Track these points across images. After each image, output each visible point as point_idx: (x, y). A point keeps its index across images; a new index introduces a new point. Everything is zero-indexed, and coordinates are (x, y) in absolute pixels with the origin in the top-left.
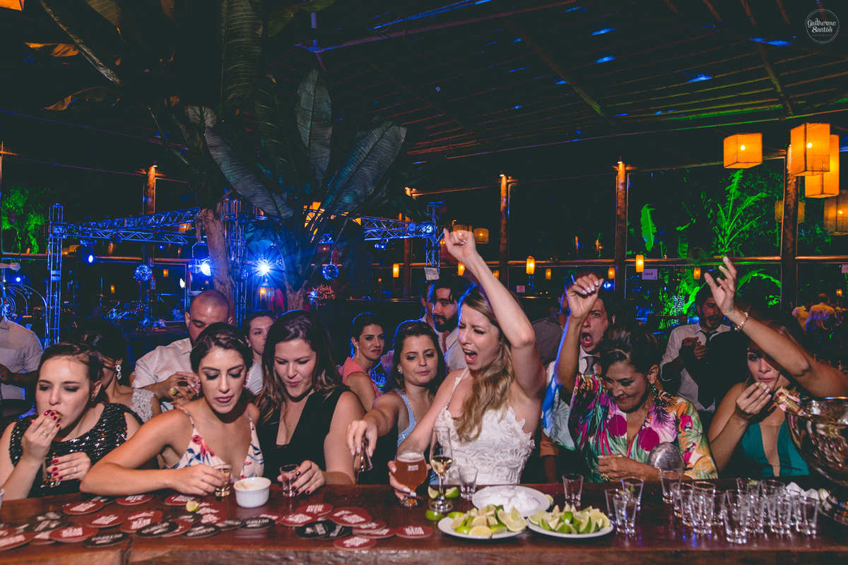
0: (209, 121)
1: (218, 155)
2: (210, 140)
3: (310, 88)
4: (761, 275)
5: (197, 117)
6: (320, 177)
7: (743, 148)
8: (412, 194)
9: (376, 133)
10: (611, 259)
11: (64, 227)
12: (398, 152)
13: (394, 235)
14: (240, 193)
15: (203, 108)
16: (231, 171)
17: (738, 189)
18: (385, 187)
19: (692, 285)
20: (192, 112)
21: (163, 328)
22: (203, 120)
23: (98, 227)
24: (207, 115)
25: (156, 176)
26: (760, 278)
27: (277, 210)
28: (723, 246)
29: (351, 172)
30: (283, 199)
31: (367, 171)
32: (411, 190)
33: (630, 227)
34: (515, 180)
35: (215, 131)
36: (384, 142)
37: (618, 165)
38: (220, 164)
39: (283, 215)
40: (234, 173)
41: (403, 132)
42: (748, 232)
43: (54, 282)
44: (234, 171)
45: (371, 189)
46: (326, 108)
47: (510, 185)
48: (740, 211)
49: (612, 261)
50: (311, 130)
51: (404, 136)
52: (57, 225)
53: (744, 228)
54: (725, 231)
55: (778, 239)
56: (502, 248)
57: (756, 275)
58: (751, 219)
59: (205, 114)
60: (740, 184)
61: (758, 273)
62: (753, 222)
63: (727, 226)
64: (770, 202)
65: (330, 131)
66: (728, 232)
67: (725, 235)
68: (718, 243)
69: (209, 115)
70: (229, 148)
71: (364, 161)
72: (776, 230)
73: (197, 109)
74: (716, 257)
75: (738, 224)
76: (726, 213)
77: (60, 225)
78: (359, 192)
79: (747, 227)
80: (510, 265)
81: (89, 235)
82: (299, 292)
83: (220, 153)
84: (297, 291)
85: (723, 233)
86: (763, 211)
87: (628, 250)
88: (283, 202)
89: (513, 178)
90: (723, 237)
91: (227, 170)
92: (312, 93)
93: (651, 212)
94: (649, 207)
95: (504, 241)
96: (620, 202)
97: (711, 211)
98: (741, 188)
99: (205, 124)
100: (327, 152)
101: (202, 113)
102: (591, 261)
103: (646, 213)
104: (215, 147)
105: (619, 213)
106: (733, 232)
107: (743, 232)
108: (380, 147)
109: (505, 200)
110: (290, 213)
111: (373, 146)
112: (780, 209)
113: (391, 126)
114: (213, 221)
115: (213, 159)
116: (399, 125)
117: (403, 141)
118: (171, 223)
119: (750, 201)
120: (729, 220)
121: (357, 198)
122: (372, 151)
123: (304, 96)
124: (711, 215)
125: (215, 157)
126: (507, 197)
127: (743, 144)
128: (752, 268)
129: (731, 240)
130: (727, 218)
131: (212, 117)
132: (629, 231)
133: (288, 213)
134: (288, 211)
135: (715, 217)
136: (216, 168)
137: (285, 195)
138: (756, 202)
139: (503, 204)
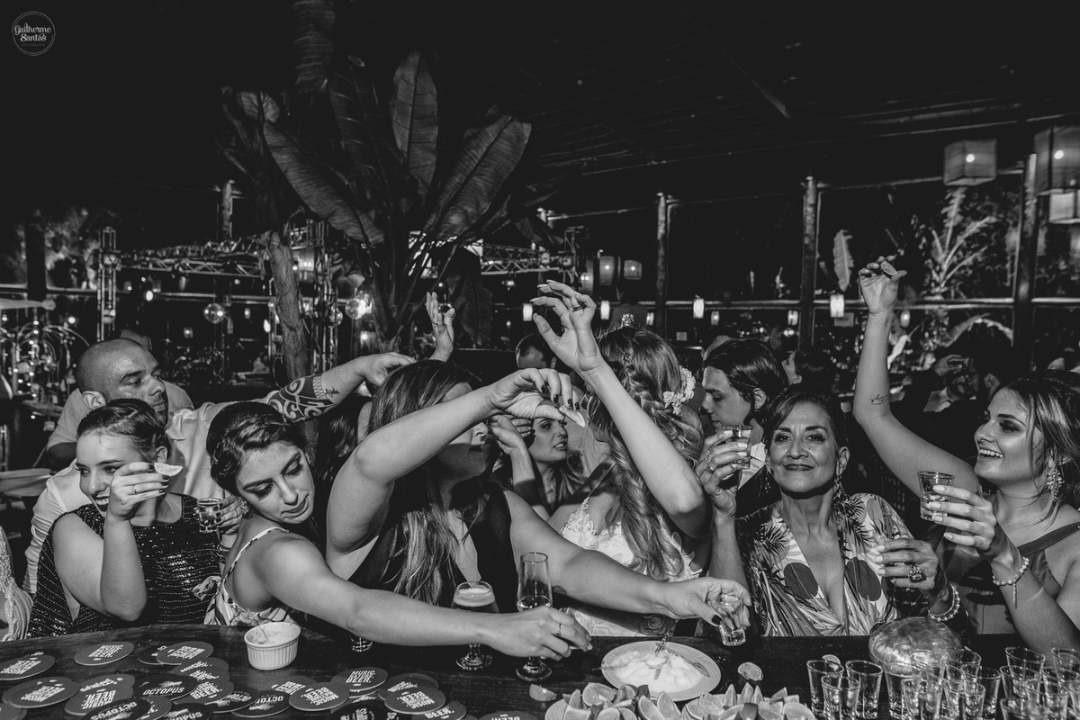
0: (270, 113)
1: (282, 159)
2: (271, 139)
3: (410, 74)
4: (986, 321)
5: (255, 109)
6: (422, 192)
7: (970, 158)
8: (547, 217)
9: (492, 131)
10: (796, 299)
11: (118, 256)
12: (519, 158)
13: (523, 267)
14: (313, 210)
15: (262, 97)
16: (300, 180)
17: (960, 213)
18: (506, 203)
19: (897, 334)
20: (248, 100)
21: (243, 380)
22: (261, 111)
23: (157, 256)
24: (267, 106)
25: (232, 194)
26: (984, 324)
27: (363, 232)
28: (937, 285)
29: (459, 183)
30: (370, 219)
31: (479, 182)
32: (547, 212)
33: (819, 260)
34: (676, 200)
35: (277, 127)
36: (502, 143)
37: (807, 182)
38: (286, 172)
39: (371, 240)
40: (303, 184)
41: (527, 129)
42: (971, 267)
43: (106, 325)
44: (304, 181)
45: (485, 206)
46: (431, 100)
47: (670, 207)
48: (960, 240)
49: (796, 302)
50: (411, 130)
51: (527, 135)
52: (109, 253)
53: (965, 263)
54: (940, 265)
55: (1009, 276)
56: (659, 285)
57: (979, 321)
58: (975, 250)
59: (264, 105)
60: (961, 206)
61: (983, 318)
62: (978, 255)
63: (945, 258)
64: (1001, 229)
65: (436, 132)
66: (945, 267)
67: (941, 270)
68: (931, 281)
69: (270, 107)
70: (297, 151)
71: (475, 168)
72: (1008, 266)
73: (253, 97)
74: (928, 298)
75: (958, 256)
76: (943, 243)
77: (112, 253)
78: (469, 210)
79: (969, 260)
80: (669, 306)
81: (147, 266)
82: (393, 341)
83: (285, 157)
84: (390, 339)
85: (938, 268)
86: (991, 240)
87: (818, 289)
88: (370, 222)
89: (674, 198)
90: (938, 273)
91: (295, 178)
92: (412, 82)
93: (849, 242)
94: (845, 234)
95: (661, 276)
96: (809, 229)
97: (924, 240)
98: (963, 211)
99: (264, 118)
100: (432, 159)
101: (260, 103)
102: (770, 302)
103: (841, 241)
104: (276, 148)
105: (807, 241)
106: (951, 267)
107: (964, 267)
108: (498, 150)
109: (663, 225)
110: (380, 238)
111: (488, 149)
112: (1014, 238)
113: (510, 122)
114: (279, 247)
115: (277, 164)
116: (521, 121)
117: (526, 142)
118: (244, 251)
119: (974, 227)
120: (947, 251)
121: (467, 219)
122: (486, 154)
123: (401, 85)
124: (924, 245)
125: (278, 162)
126: (666, 222)
127: (970, 153)
128: (974, 312)
129: (949, 276)
130: (944, 249)
131: (273, 108)
132: (819, 266)
133: (377, 237)
134: (377, 234)
135: (929, 247)
136: (281, 176)
137: (372, 214)
138: (982, 229)
139: (661, 231)
